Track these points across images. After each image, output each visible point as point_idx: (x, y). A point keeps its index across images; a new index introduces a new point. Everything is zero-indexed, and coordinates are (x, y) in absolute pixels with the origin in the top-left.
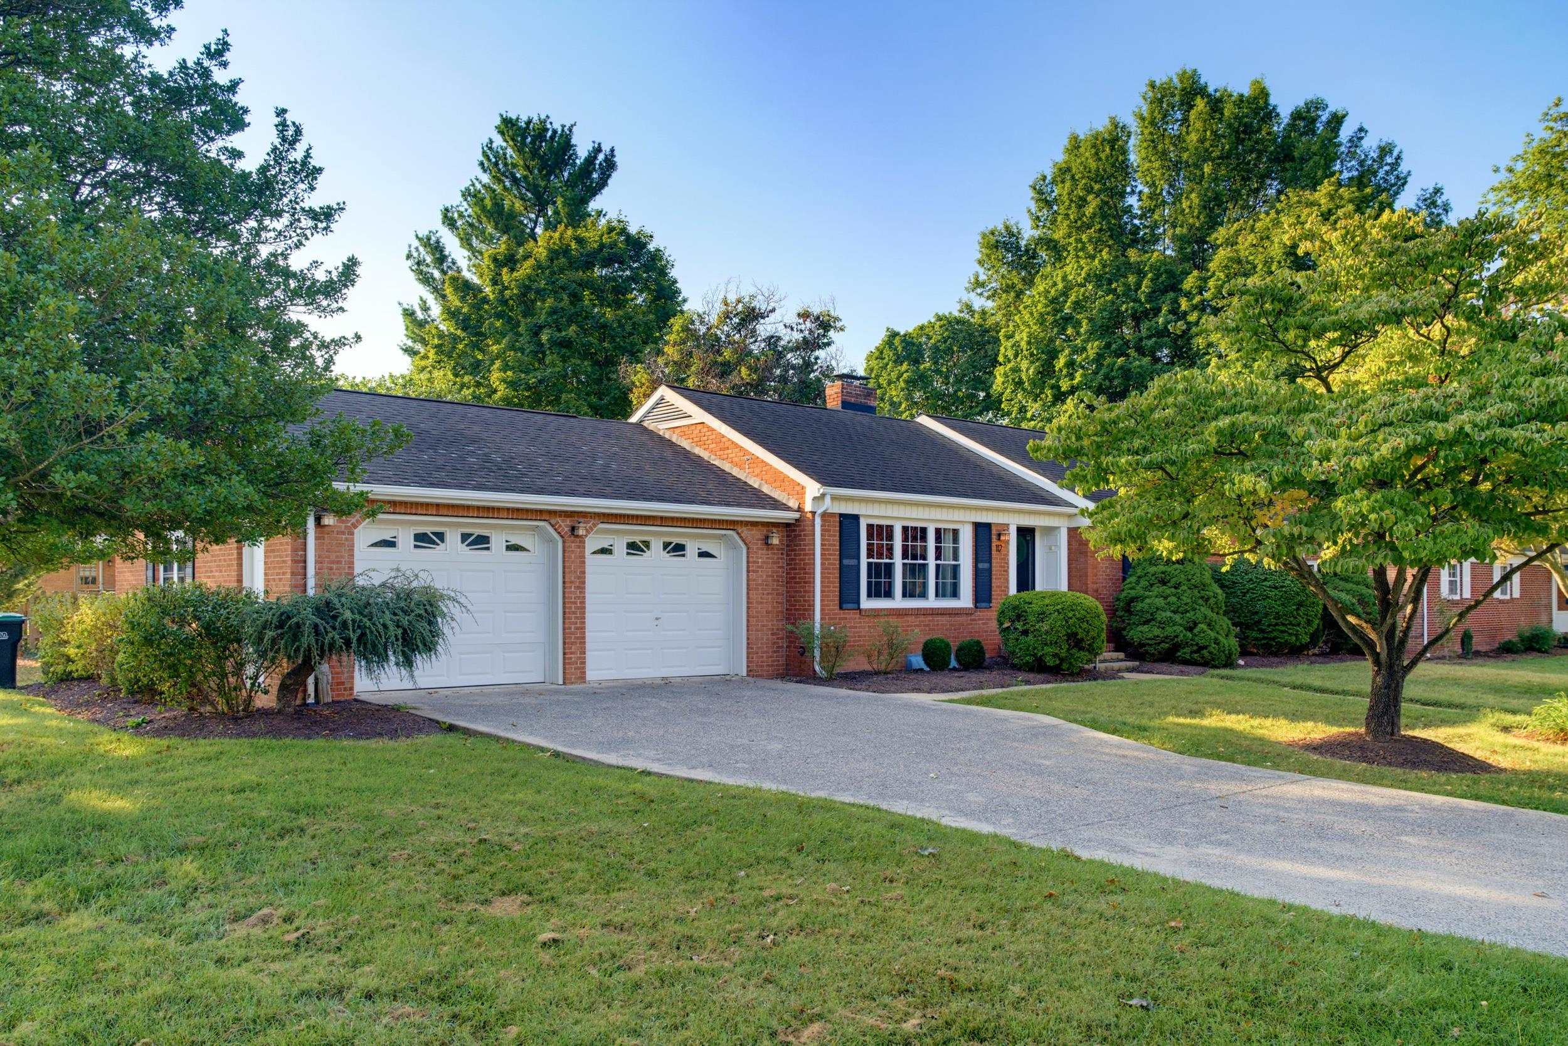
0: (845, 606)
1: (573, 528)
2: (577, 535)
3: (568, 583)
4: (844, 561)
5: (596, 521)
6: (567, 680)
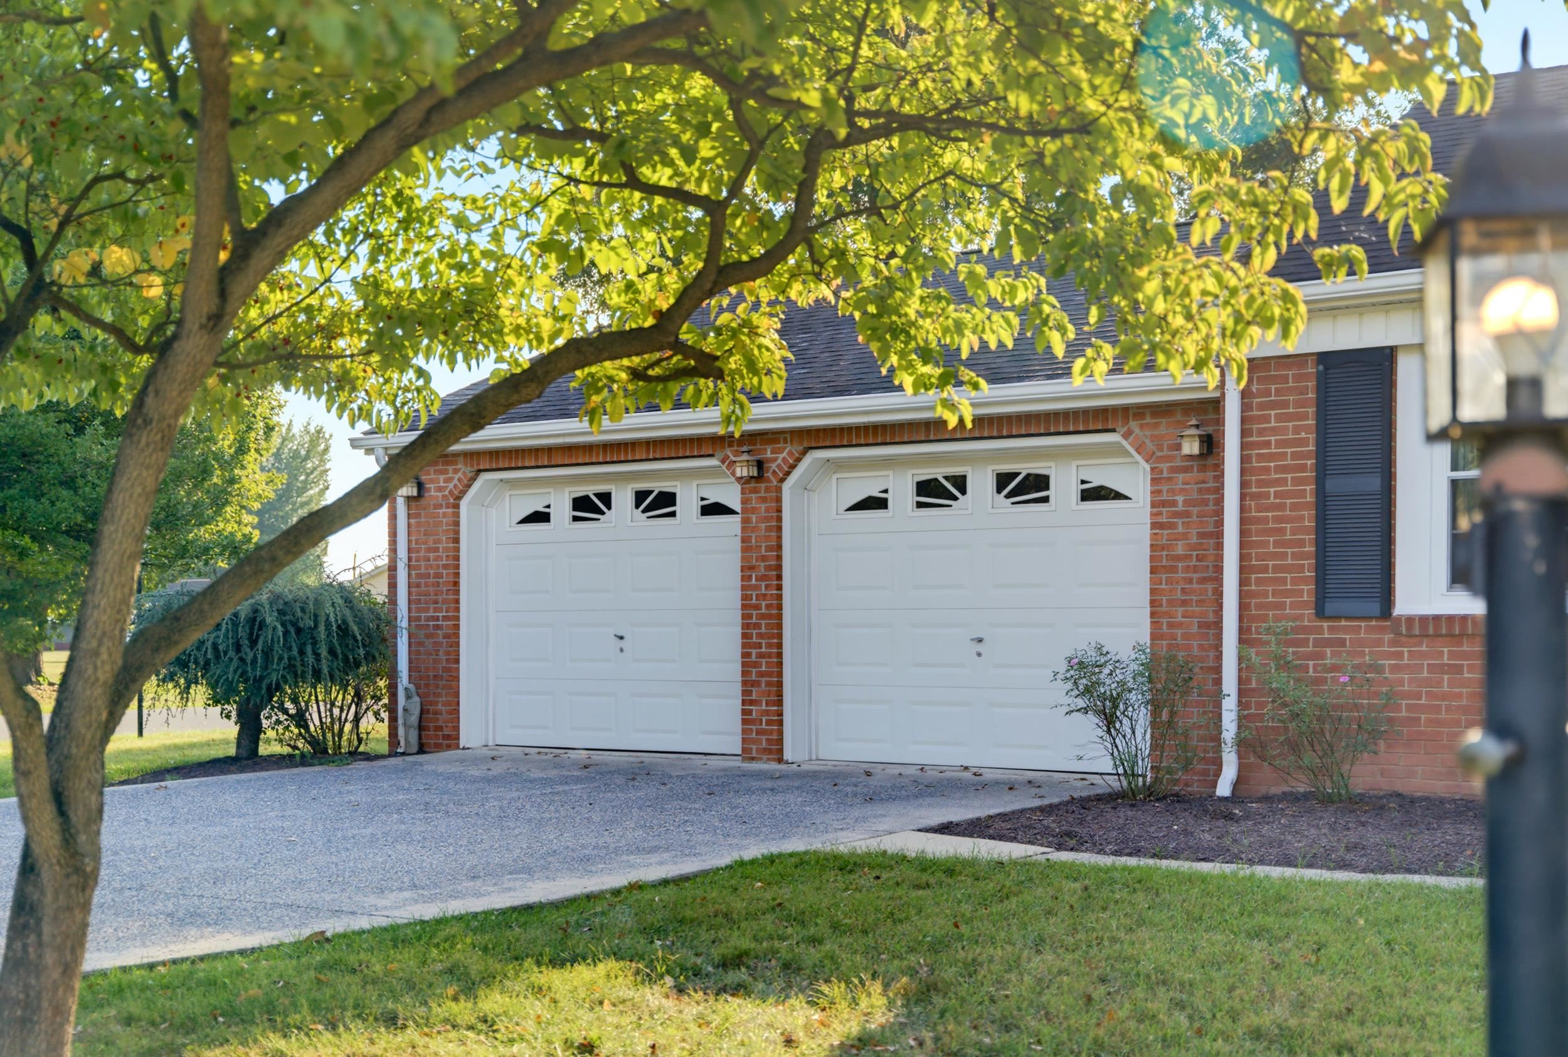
0: (1330, 607)
1: (760, 465)
2: (760, 477)
3: (747, 569)
4: (1333, 485)
5: (796, 448)
6: (746, 754)
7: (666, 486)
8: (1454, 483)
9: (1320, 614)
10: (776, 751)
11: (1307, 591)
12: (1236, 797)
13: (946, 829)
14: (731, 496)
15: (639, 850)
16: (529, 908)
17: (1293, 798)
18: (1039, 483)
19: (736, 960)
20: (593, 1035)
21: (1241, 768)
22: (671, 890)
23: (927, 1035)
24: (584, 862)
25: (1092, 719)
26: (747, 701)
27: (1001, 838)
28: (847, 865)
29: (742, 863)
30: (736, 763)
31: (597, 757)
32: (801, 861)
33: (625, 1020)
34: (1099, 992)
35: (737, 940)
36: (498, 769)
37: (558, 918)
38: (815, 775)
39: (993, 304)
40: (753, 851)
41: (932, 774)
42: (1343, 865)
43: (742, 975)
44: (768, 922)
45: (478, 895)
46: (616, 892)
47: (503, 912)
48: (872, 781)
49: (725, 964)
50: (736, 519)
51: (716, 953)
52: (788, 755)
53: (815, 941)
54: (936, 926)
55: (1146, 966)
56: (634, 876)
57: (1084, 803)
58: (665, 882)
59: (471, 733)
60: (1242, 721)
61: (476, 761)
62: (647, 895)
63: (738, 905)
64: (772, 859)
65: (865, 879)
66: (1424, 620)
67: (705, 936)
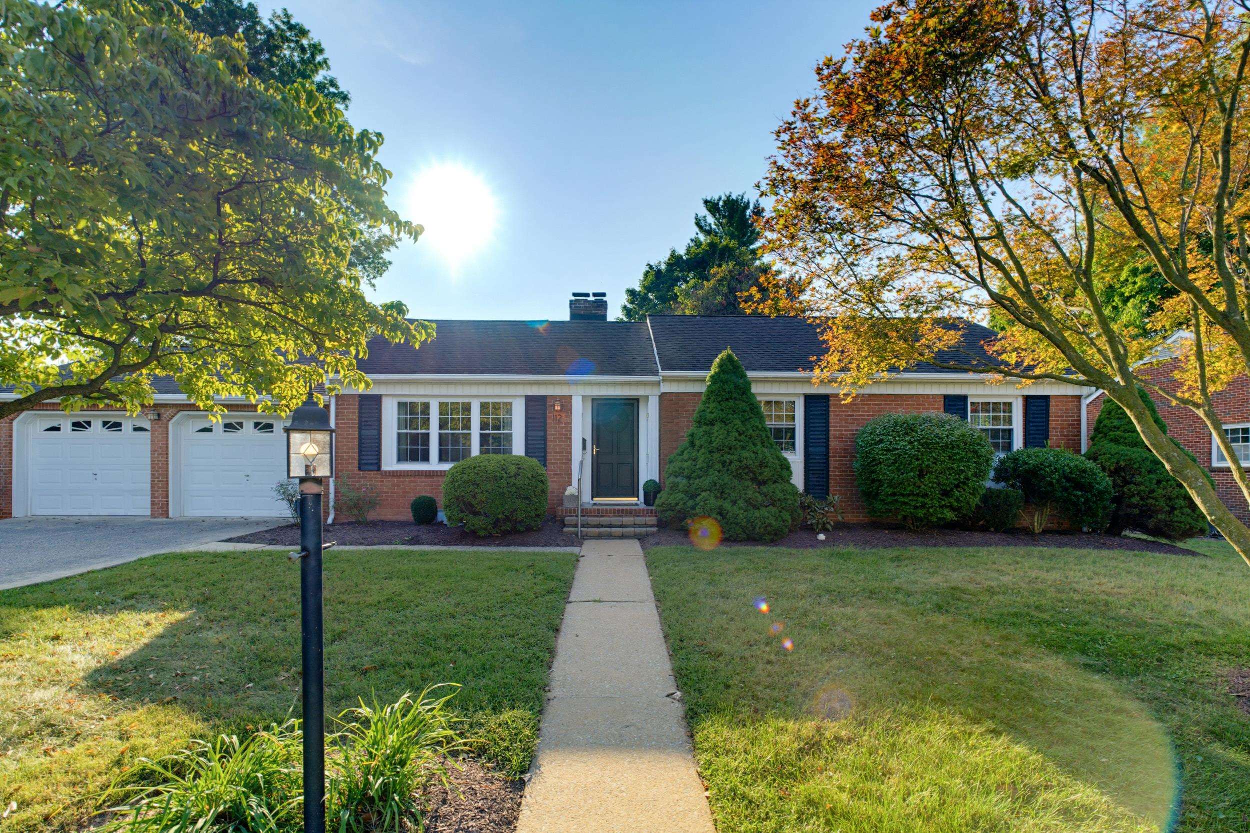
0: (362, 468)
1: (159, 415)
2: (159, 419)
3: (153, 451)
4: (364, 432)
5: (174, 410)
6: (153, 515)
7: (118, 420)
8: (399, 434)
9: (360, 469)
10: (166, 514)
11: (356, 463)
12: (333, 524)
13: (229, 540)
14: (147, 425)
15: (96, 557)
16: (37, 585)
17: (352, 523)
18: (270, 426)
19: (132, 596)
20: (59, 632)
21: (336, 514)
22: (107, 573)
23: (202, 615)
24: (68, 564)
25: (285, 502)
26: (153, 496)
27: (249, 542)
28: (184, 557)
29: (141, 559)
30: (149, 519)
31: (82, 519)
32: (166, 557)
33: (77, 625)
34: (268, 594)
35: (132, 589)
36: (31, 526)
37: (50, 588)
38: (181, 522)
39: (234, 383)
40: (147, 554)
41: (229, 520)
42: (361, 544)
43: (132, 602)
44: (148, 581)
45: (11, 581)
46: (81, 575)
47: (21, 588)
48: (205, 524)
49: (126, 598)
50: (149, 434)
51: (122, 594)
52: (171, 515)
53: (166, 586)
54: (215, 577)
55: (287, 583)
56: (90, 568)
57: (281, 528)
58: (105, 569)
59: (17, 510)
60: (336, 501)
61: (19, 523)
62: (95, 575)
63: (135, 575)
64: (154, 557)
65: (191, 562)
66: (390, 472)
67: (119, 588)
